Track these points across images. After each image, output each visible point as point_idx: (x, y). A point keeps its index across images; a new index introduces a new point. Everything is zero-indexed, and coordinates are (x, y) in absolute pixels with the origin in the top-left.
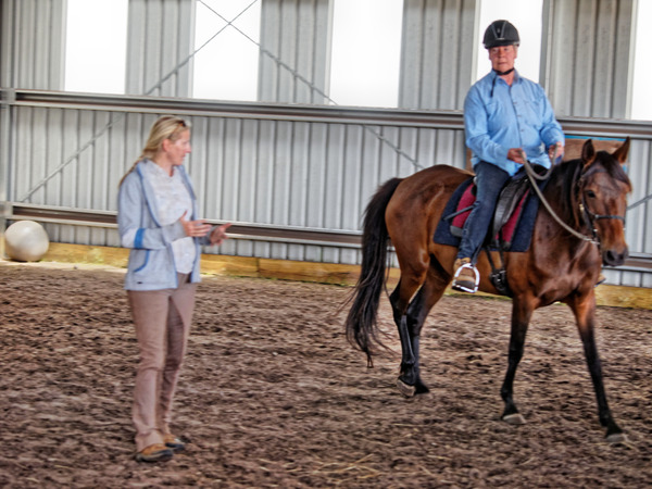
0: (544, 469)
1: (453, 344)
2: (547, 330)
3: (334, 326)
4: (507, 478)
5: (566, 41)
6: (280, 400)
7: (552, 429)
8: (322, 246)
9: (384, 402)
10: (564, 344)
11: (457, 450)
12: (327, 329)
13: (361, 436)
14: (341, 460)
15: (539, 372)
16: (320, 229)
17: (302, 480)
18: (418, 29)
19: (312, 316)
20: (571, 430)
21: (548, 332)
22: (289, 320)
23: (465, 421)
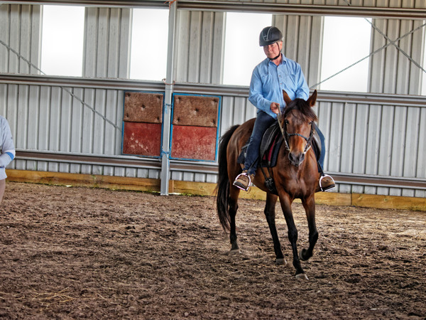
0: (172, 294)
1: (117, 220)
2: (174, 210)
3: (44, 210)
4: (151, 300)
5: (184, 37)
6: (11, 255)
7: (178, 270)
8: (37, 161)
9: (75, 255)
10: (184, 219)
11: (120, 284)
12: (40, 212)
13: (62, 276)
14: (50, 291)
15: (170, 236)
16: (36, 150)
17: (25, 304)
18: (94, 29)
19: (31, 204)
20: (188, 271)
21: (175, 212)
22: (17, 207)
23: (125, 266)
